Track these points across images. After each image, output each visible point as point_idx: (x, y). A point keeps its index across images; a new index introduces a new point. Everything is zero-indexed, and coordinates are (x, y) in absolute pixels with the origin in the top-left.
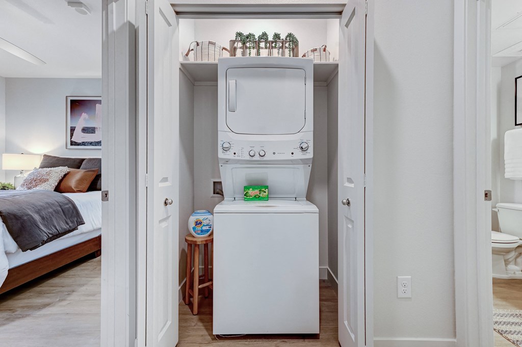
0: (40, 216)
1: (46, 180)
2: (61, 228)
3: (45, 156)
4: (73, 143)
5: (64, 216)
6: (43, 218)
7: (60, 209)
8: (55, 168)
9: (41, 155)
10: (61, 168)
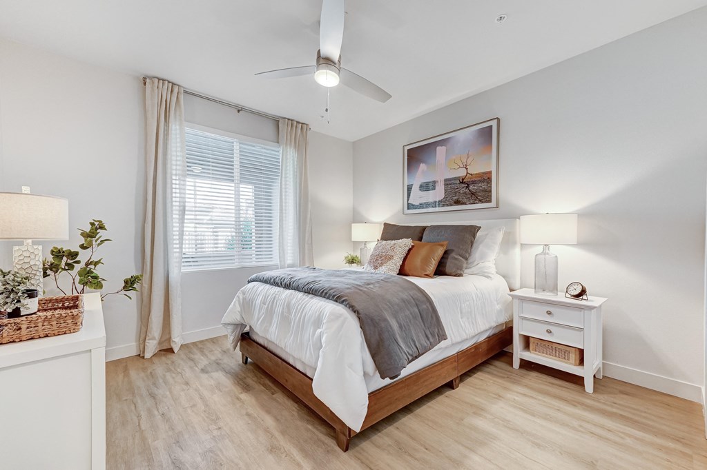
0: (398, 322)
1: (391, 258)
2: (421, 344)
3: (386, 224)
4: (410, 206)
5: (422, 323)
6: (401, 327)
7: (417, 310)
8: (398, 241)
9: (380, 224)
10: (405, 240)
